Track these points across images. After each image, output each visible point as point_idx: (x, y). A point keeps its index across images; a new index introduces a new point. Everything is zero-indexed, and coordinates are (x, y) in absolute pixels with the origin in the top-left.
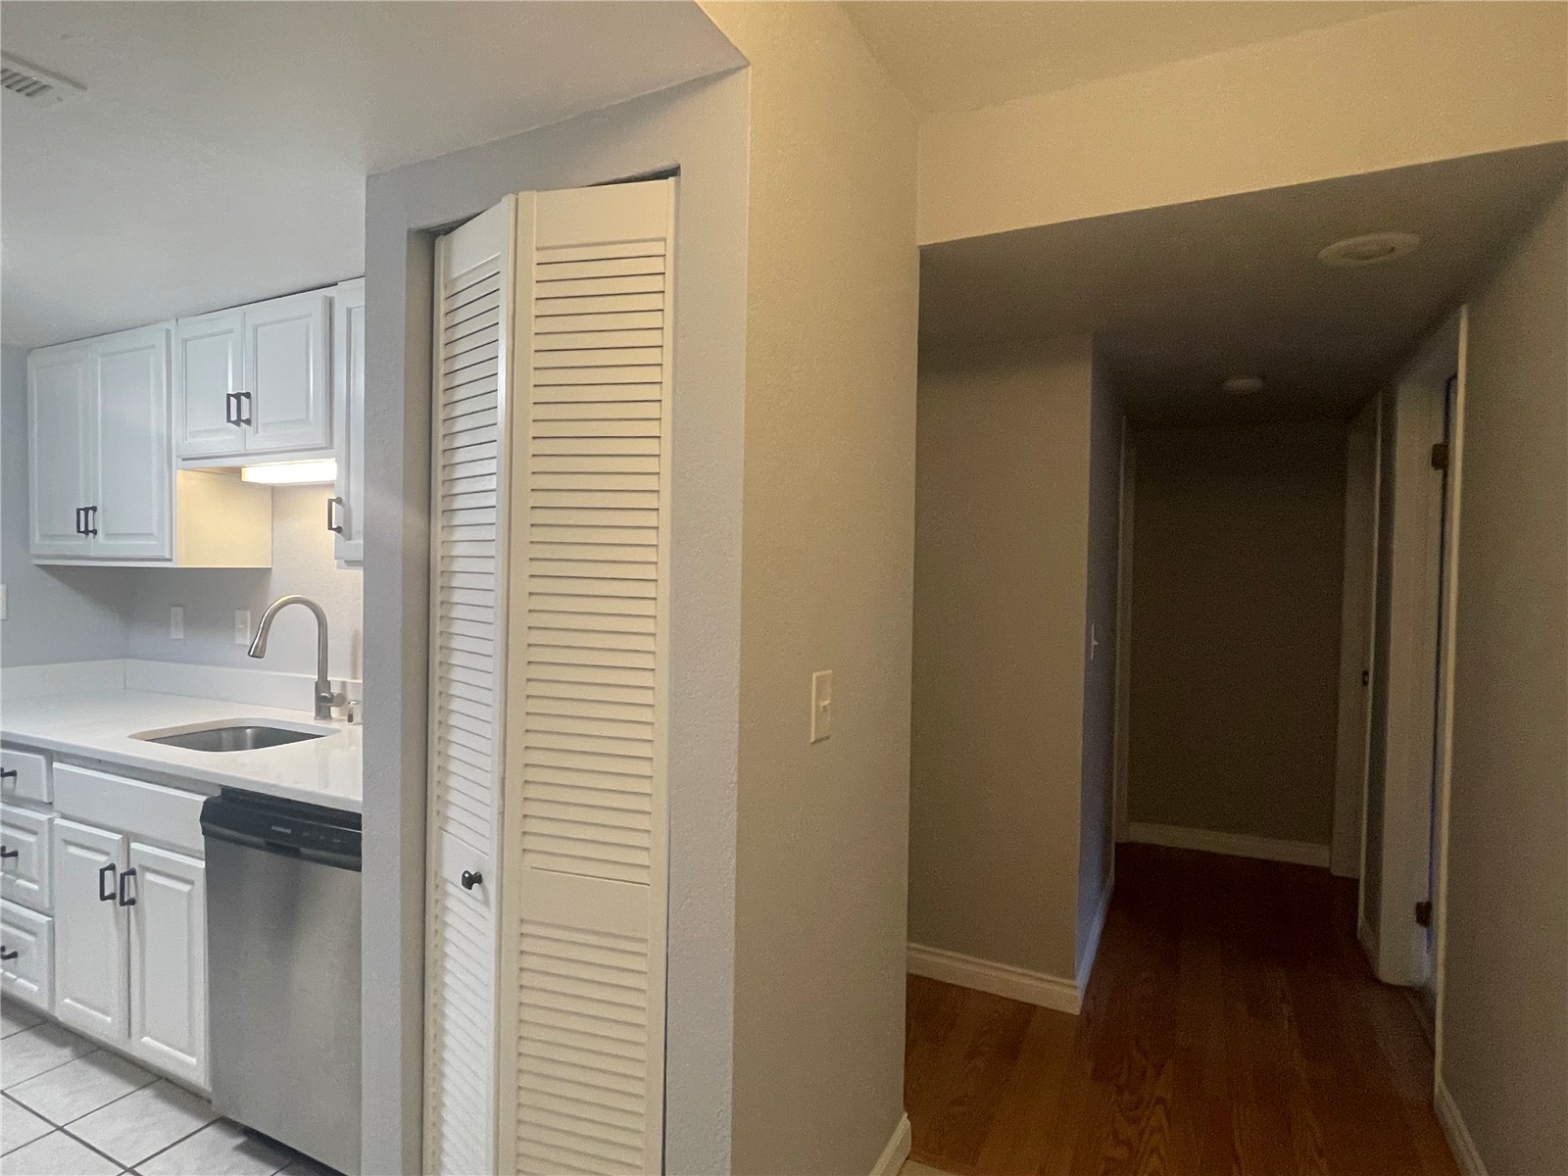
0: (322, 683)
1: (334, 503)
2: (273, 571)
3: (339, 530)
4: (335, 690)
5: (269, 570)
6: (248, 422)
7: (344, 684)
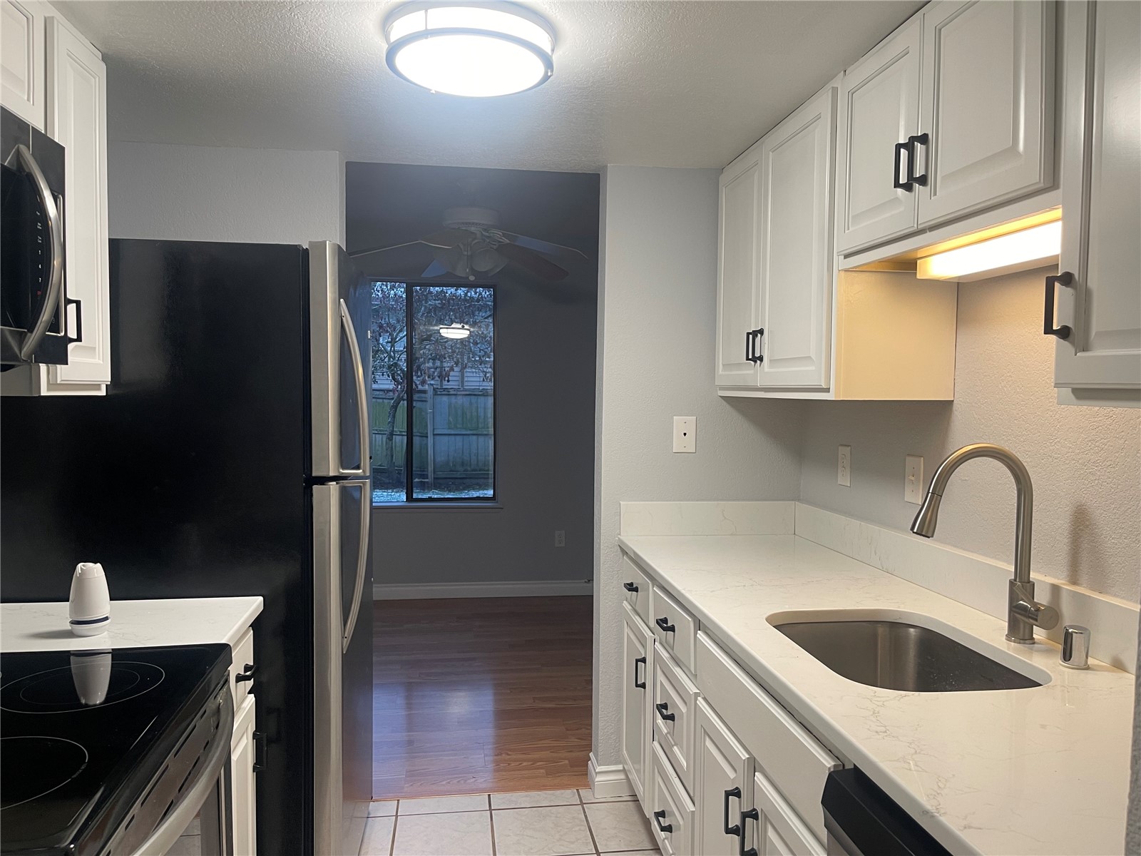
0: (1021, 585)
1: (1057, 285)
2: (956, 406)
3: (1064, 333)
4: (1042, 597)
5: (948, 404)
6: (923, 180)
7: (1055, 590)
